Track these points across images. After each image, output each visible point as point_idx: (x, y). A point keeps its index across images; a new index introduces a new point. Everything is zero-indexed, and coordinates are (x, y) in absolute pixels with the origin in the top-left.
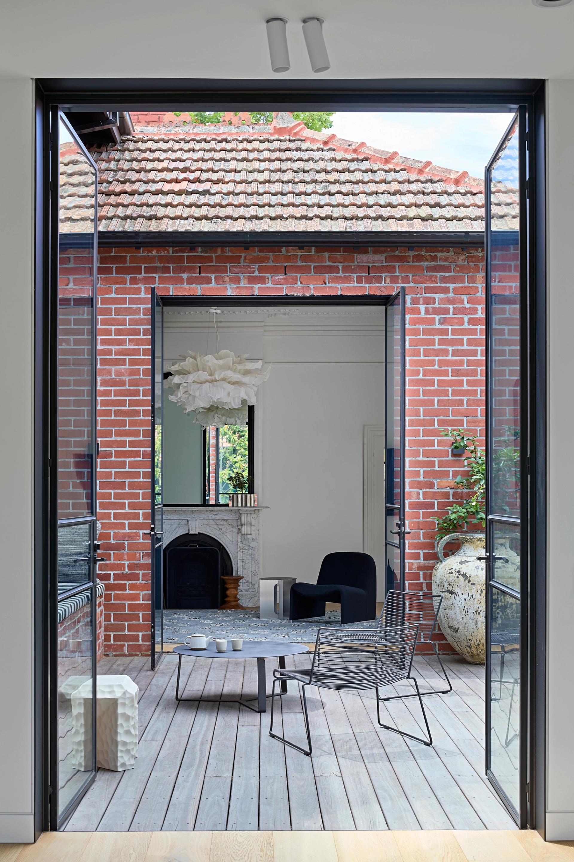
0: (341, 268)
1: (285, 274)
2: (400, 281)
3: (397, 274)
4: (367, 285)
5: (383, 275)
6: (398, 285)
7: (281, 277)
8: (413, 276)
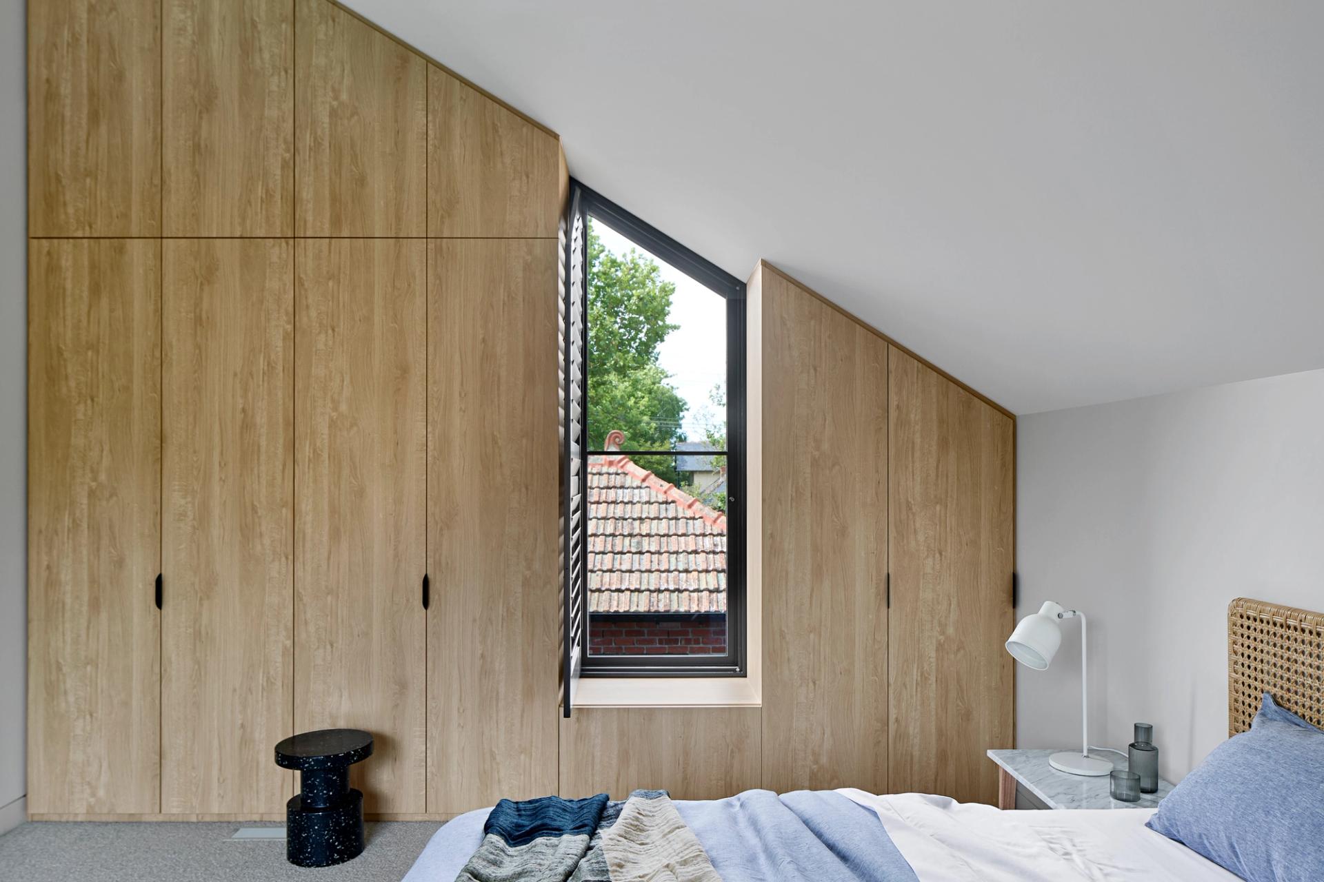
0: (646, 632)
1: (603, 636)
2: (693, 643)
3: (690, 637)
4: (667, 646)
5: (680, 638)
6: (691, 646)
7: (599, 640)
8: (703, 639)
